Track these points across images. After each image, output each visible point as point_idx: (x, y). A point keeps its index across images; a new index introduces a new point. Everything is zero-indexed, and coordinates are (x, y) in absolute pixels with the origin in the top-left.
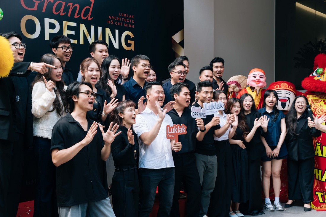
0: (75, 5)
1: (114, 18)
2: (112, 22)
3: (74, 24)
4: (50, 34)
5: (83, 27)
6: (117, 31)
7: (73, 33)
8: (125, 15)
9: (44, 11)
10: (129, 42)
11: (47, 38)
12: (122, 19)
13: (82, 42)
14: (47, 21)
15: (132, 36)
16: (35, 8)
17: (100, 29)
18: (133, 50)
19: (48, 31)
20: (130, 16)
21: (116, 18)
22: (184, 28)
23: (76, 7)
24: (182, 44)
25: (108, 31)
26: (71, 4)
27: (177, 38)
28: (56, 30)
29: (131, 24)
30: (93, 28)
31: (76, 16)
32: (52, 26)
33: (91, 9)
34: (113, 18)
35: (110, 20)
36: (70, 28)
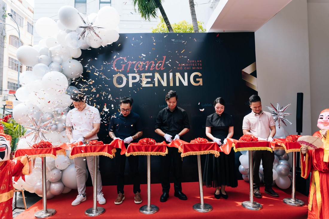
0: (151, 62)
2: (181, 68)
3: (151, 74)
4: (133, 83)
5: (157, 75)
6: (186, 74)
7: (150, 80)
8: (193, 61)
9: (128, 70)
10: (197, 79)
11: (131, 86)
12: (190, 65)
13: (156, 85)
14: (130, 75)
15: (200, 74)
16: (123, 69)
17: (171, 75)
18: (202, 85)
19: (131, 82)
20: (198, 61)
21: (184, 65)
22: (256, 61)
24: (254, 74)
25: (178, 75)
26: (148, 62)
27: (248, 70)
28: (137, 80)
29: (199, 66)
30: (165, 74)
31: (151, 69)
32: (134, 78)
33: (163, 62)
34: (182, 65)
35: (180, 67)
36: (147, 77)
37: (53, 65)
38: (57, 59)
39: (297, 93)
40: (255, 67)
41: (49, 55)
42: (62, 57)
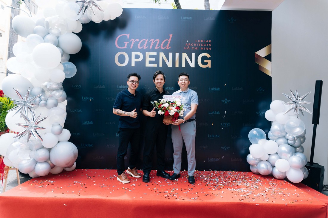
0: (156, 40)
1: (191, 45)
2: (188, 48)
3: (155, 54)
4: (136, 62)
5: (162, 55)
6: (193, 55)
7: (153, 59)
8: (202, 41)
9: (131, 48)
10: (205, 61)
11: (133, 65)
12: (198, 45)
13: (161, 65)
14: (133, 54)
15: (208, 56)
16: (125, 47)
17: (177, 54)
18: (210, 67)
19: (134, 60)
20: (207, 41)
21: (192, 45)
22: (271, 43)
23: (157, 41)
24: (269, 57)
25: (185, 55)
26: (152, 40)
27: (262, 53)
28: (140, 59)
29: (209, 47)
30: (171, 54)
31: (156, 48)
32: (137, 57)
33: (169, 41)
34: (189, 44)
35: (187, 47)
36: (151, 56)
37: (48, 37)
38: (54, 31)
39: (316, 81)
40: (270, 49)
41: (45, 26)
42: (60, 29)
